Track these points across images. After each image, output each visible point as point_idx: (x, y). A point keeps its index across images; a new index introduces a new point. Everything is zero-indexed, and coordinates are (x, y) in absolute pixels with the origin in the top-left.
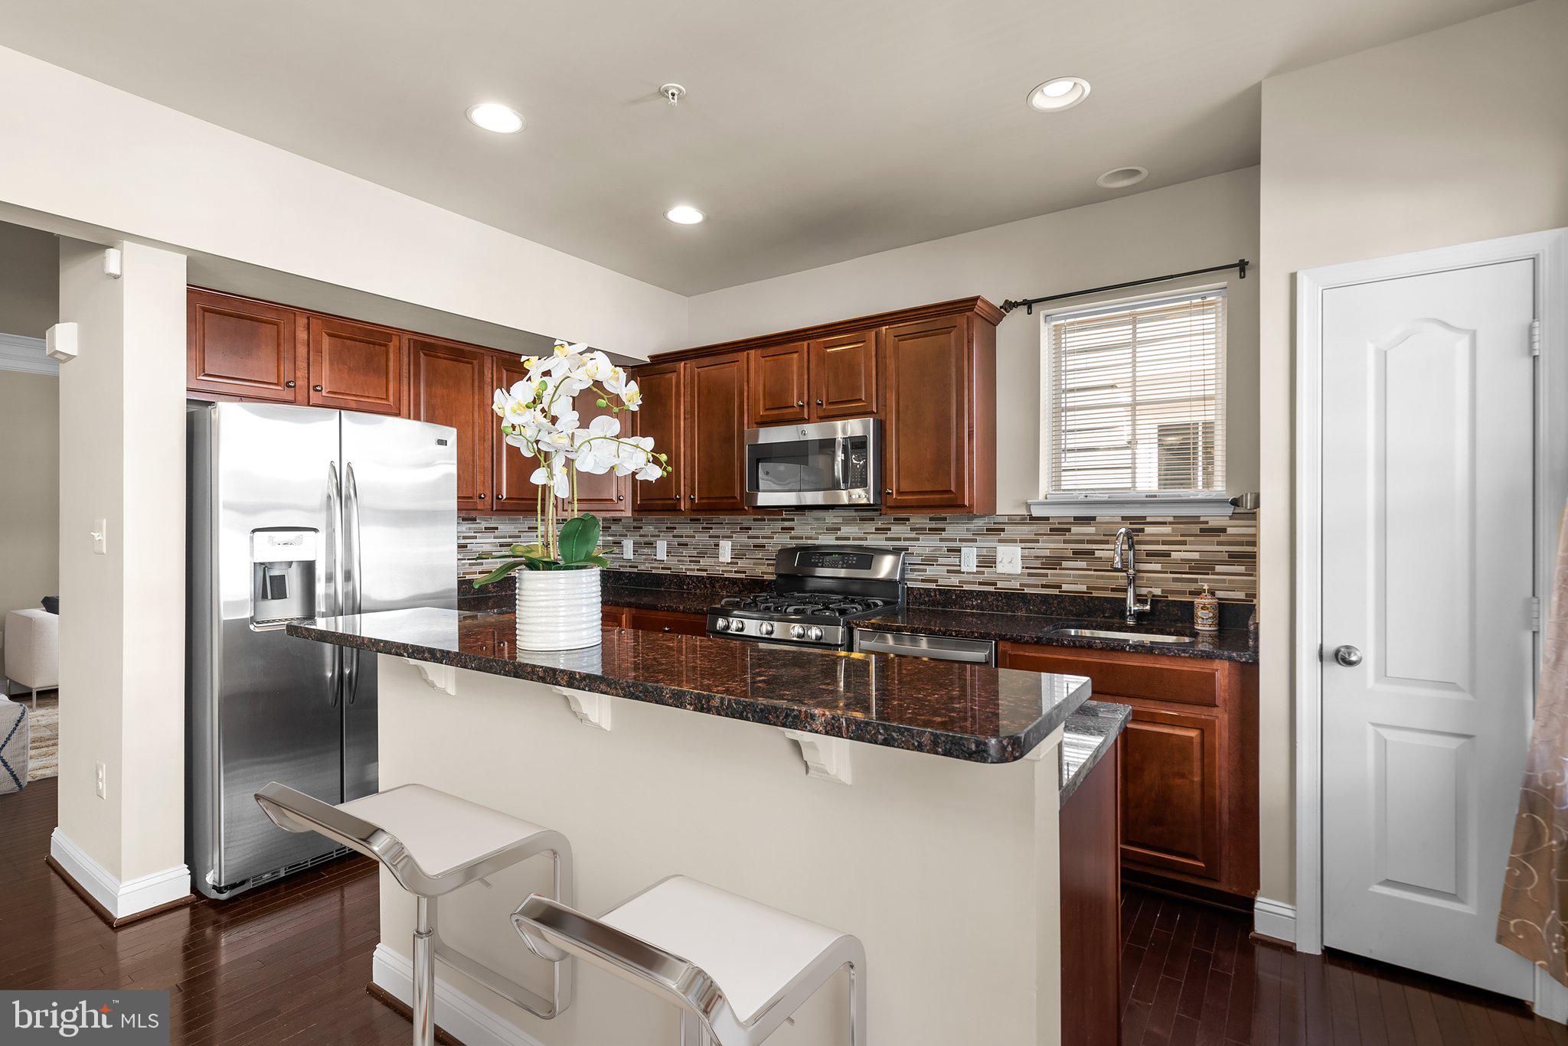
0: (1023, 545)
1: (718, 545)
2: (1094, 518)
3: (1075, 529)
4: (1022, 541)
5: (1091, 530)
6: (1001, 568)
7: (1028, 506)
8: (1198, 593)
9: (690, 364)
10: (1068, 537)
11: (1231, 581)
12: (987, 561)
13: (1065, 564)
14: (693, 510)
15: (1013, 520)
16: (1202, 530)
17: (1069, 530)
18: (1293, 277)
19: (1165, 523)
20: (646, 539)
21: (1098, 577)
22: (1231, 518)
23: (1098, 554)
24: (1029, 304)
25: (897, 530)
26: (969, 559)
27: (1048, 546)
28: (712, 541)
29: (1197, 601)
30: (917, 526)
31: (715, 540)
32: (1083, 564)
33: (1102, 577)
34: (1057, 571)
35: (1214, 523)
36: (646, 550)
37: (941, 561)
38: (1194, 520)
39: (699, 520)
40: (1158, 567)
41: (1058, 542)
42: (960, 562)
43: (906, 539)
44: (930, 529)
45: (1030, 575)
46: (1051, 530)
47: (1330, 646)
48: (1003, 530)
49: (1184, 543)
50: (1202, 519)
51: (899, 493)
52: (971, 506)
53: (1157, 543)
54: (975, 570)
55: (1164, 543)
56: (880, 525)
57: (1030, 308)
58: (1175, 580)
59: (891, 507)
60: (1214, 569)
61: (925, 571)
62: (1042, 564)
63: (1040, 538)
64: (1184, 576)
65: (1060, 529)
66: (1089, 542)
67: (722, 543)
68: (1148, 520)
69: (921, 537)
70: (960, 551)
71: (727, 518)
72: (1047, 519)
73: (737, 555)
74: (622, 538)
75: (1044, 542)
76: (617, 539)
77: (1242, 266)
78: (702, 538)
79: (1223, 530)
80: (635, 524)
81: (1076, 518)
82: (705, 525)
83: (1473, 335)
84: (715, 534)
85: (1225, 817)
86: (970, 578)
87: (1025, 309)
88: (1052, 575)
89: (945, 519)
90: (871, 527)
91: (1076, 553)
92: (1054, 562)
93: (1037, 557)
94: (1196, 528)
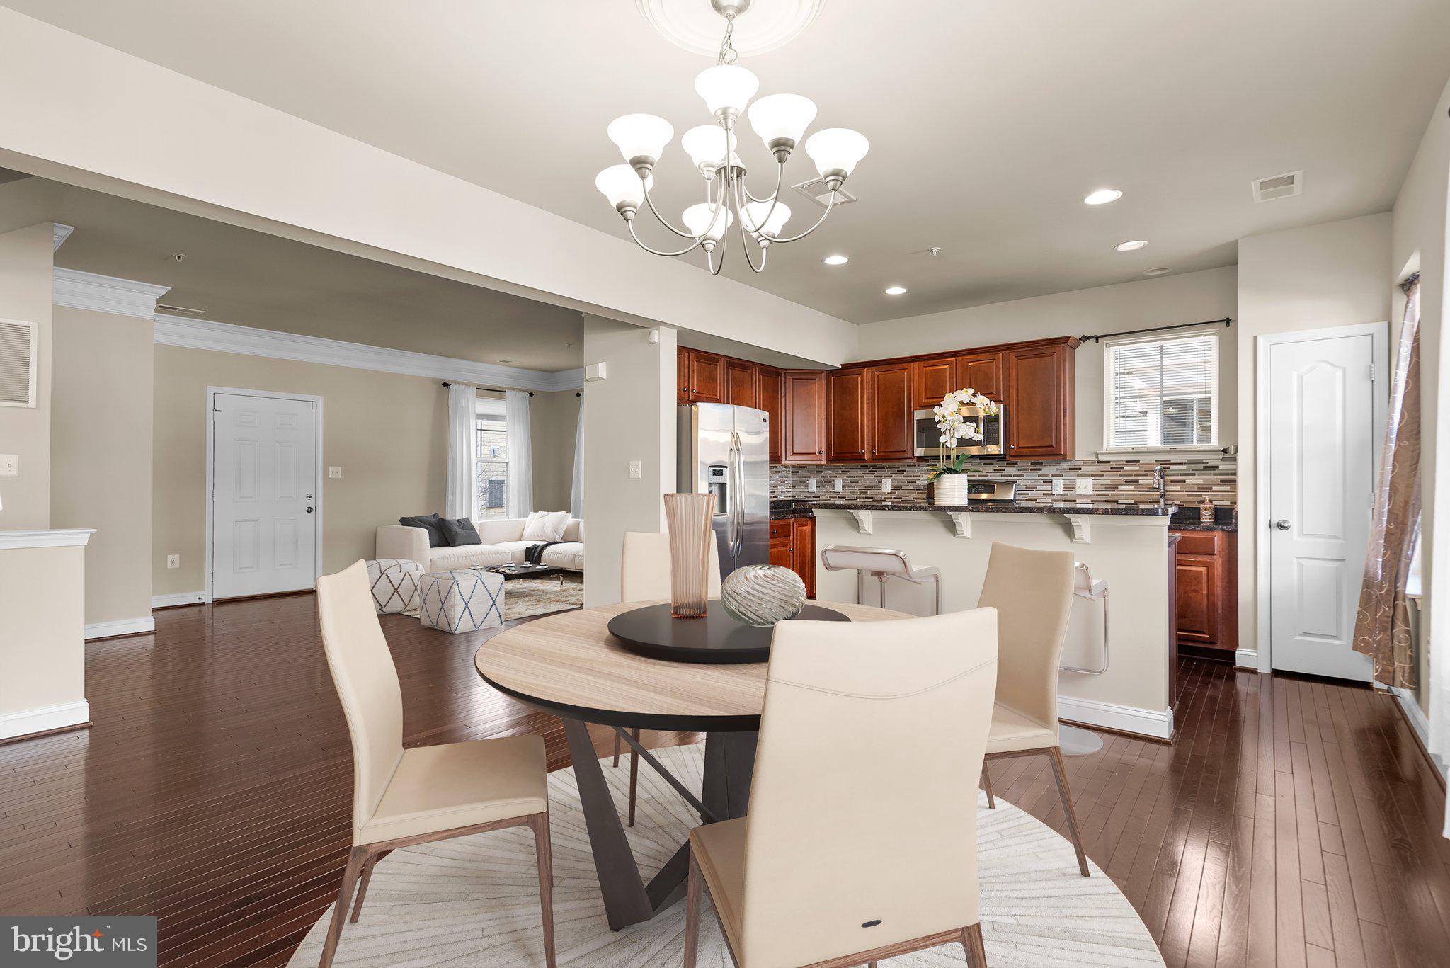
0: (1093, 478)
1: (881, 482)
2: (1138, 461)
3: (1126, 468)
4: (1092, 475)
5: (1137, 468)
6: (1078, 491)
7: (1097, 455)
8: (1202, 502)
9: (870, 369)
10: (1122, 472)
11: (1222, 495)
12: (1070, 488)
13: (1120, 488)
14: (873, 459)
15: (1086, 463)
16: (1204, 467)
17: (1123, 468)
18: (1255, 338)
19: (1182, 464)
20: (826, 479)
21: (1140, 495)
22: (1222, 460)
23: (1141, 482)
24: (1097, 338)
25: (1009, 470)
26: (1058, 487)
27: (1108, 479)
28: (877, 479)
29: (1201, 506)
30: (1023, 468)
31: (880, 479)
32: (1132, 488)
33: (1143, 495)
34: (1117, 492)
35: (1211, 463)
36: (826, 486)
37: (1039, 488)
38: (1200, 462)
39: (867, 466)
40: (1178, 488)
41: (1116, 475)
42: (1052, 488)
43: (1015, 476)
44: (1031, 470)
45: (1097, 495)
46: (1111, 468)
47: (1274, 521)
48: (1080, 469)
49: (1194, 475)
50: (1204, 461)
51: (1019, 447)
52: (1065, 455)
53: (1177, 475)
54: (1062, 493)
55: (1182, 475)
56: (997, 467)
57: (1097, 339)
58: (1188, 495)
59: (1012, 456)
60: (1211, 488)
61: (1028, 494)
62: (1106, 488)
63: (1104, 473)
64: (1194, 493)
65: (1117, 468)
66: (1135, 475)
67: (884, 480)
68: (1172, 462)
69: (1025, 474)
70: (1051, 482)
71: (887, 464)
72: (1109, 462)
73: (895, 488)
74: (807, 479)
75: (1107, 475)
76: (804, 479)
77: (1228, 321)
78: (869, 478)
79: (1217, 467)
80: (817, 469)
81: (1127, 462)
82: (871, 469)
83: (1344, 370)
84: (878, 475)
85: (1220, 611)
86: (1059, 498)
87: (1094, 340)
88: (1112, 495)
89: (1042, 463)
90: (991, 469)
91: (1127, 481)
92: (1113, 487)
93: (1102, 485)
94: (1201, 466)
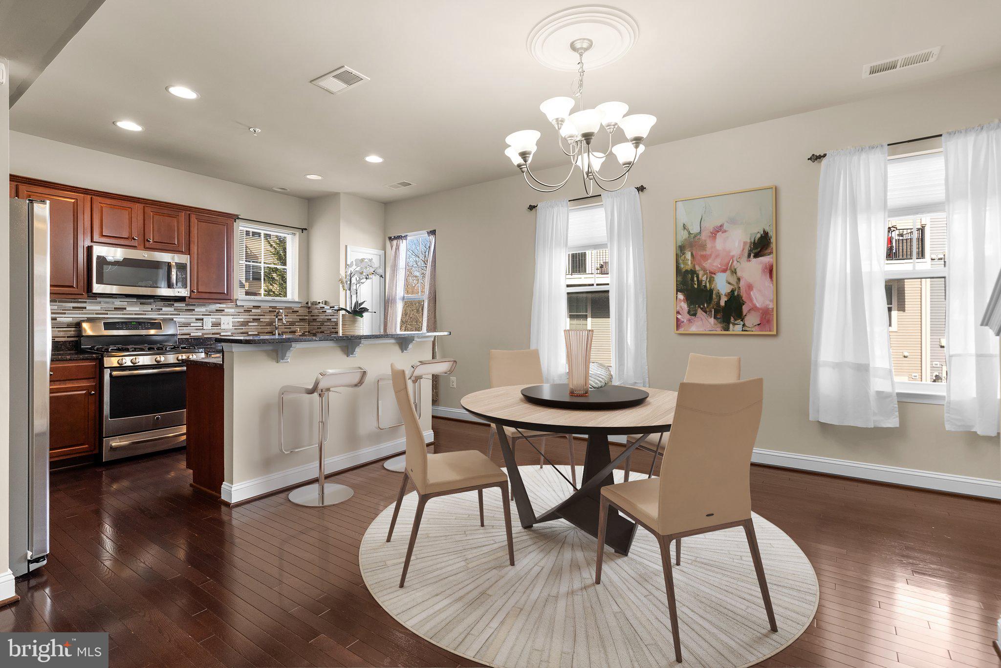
0: (233, 317)
2: (260, 307)
3: (253, 311)
4: (232, 315)
6: (223, 327)
7: (236, 301)
10: (250, 314)
12: (217, 324)
13: (250, 324)
15: (228, 306)
17: (251, 311)
21: (261, 328)
22: (299, 308)
23: (261, 320)
26: (208, 322)
27: (241, 319)
32: (256, 324)
33: (263, 328)
34: (247, 327)
35: (296, 309)
37: (192, 324)
38: (290, 308)
41: (247, 315)
42: (203, 324)
44: (186, 310)
45: (235, 329)
46: (244, 311)
48: (223, 310)
49: (288, 316)
50: (292, 308)
51: (198, 292)
52: (233, 300)
54: (210, 328)
56: (154, 307)
58: (285, 328)
60: (296, 324)
61: (184, 330)
62: (241, 324)
64: (288, 327)
65: (248, 311)
66: (259, 315)
68: (277, 308)
70: (203, 320)
72: (243, 306)
75: (241, 315)
77: (307, 230)
79: (298, 312)
81: (253, 306)
86: (208, 332)
88: (245, 329)
89: (195, 305)
90: (148, 308)
91: (254, 319)
92: (245, 323)
93: (238, 322)
94: (291, 310)
